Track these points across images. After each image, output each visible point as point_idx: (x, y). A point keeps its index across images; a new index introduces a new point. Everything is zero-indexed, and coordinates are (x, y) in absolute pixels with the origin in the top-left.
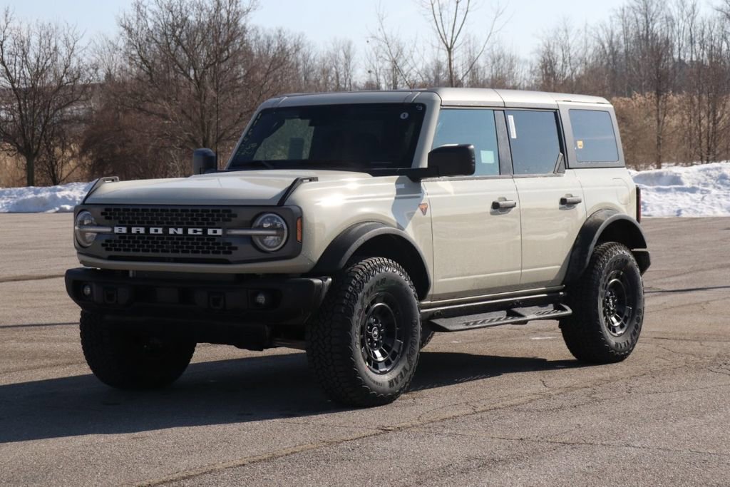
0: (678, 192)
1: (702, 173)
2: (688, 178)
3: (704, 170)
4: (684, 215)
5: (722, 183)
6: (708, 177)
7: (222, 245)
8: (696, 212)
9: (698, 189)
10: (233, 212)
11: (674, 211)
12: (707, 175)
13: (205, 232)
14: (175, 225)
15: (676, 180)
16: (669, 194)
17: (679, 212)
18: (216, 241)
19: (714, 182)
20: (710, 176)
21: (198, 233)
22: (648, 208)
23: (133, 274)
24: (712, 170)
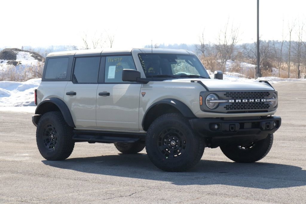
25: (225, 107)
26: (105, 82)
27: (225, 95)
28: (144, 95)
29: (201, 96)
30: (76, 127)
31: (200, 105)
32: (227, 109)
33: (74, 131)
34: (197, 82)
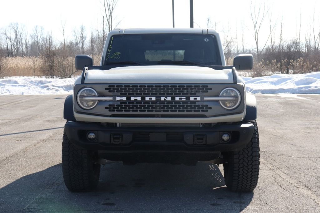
0: (20, 87)
1: (24, 80)
2: (20, 82)
3: (25, 79)
4: (25, 94)
5: (32, 84)
6: (27, 82)
7: (201, 107)
8: (28, 93)
9: (26, 85)
10: (209, 87)
11: (21, 93)
12: (26, 81)
13: (188, 99)
14: (166, 95)
15: (16, 82)
16: (16, 87)
17: (23, 93)
18: (197, 104)
19: (29, 83)
20: (27, 81)
21: (183, 100)
22: (11, 92)
23: (120, 125)
24: (27, 79)
25: (106, 108)
27: (106, 89)
32: (110, 111)
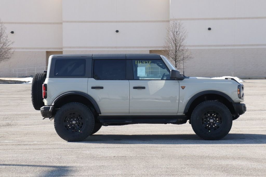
26: (135, 79)
28: (184, 88)
29: (239, 88)
30: (101, 114)
31: (238, 95)
33: (99, 117)
34: (231, 79)
